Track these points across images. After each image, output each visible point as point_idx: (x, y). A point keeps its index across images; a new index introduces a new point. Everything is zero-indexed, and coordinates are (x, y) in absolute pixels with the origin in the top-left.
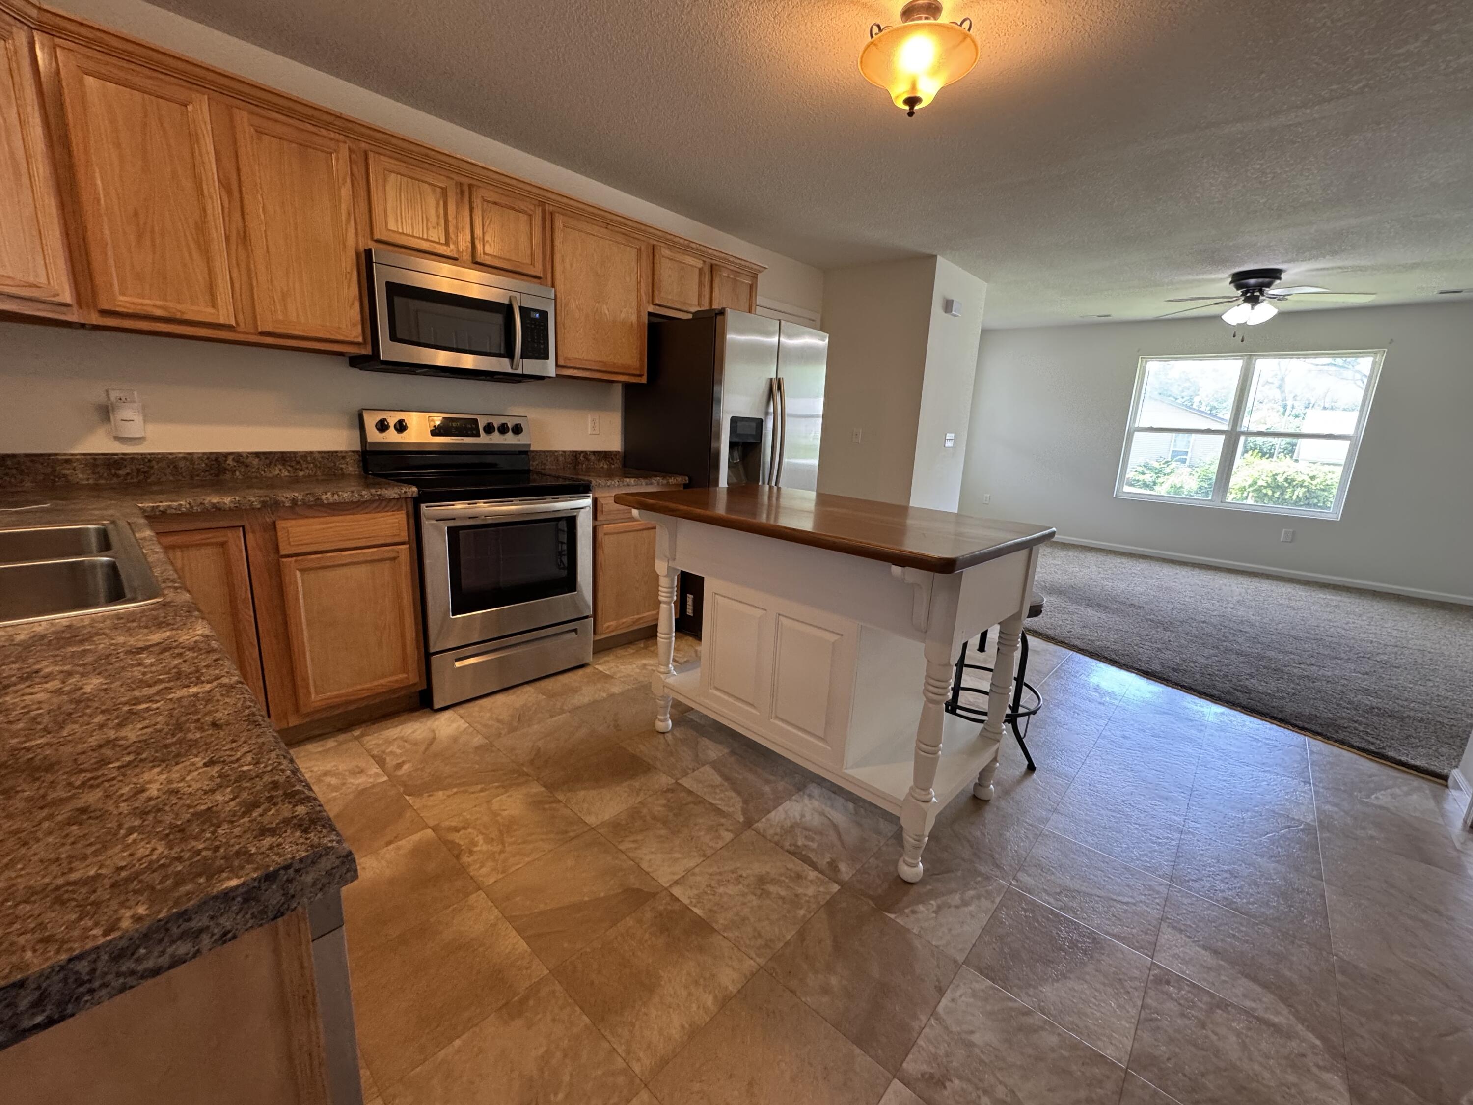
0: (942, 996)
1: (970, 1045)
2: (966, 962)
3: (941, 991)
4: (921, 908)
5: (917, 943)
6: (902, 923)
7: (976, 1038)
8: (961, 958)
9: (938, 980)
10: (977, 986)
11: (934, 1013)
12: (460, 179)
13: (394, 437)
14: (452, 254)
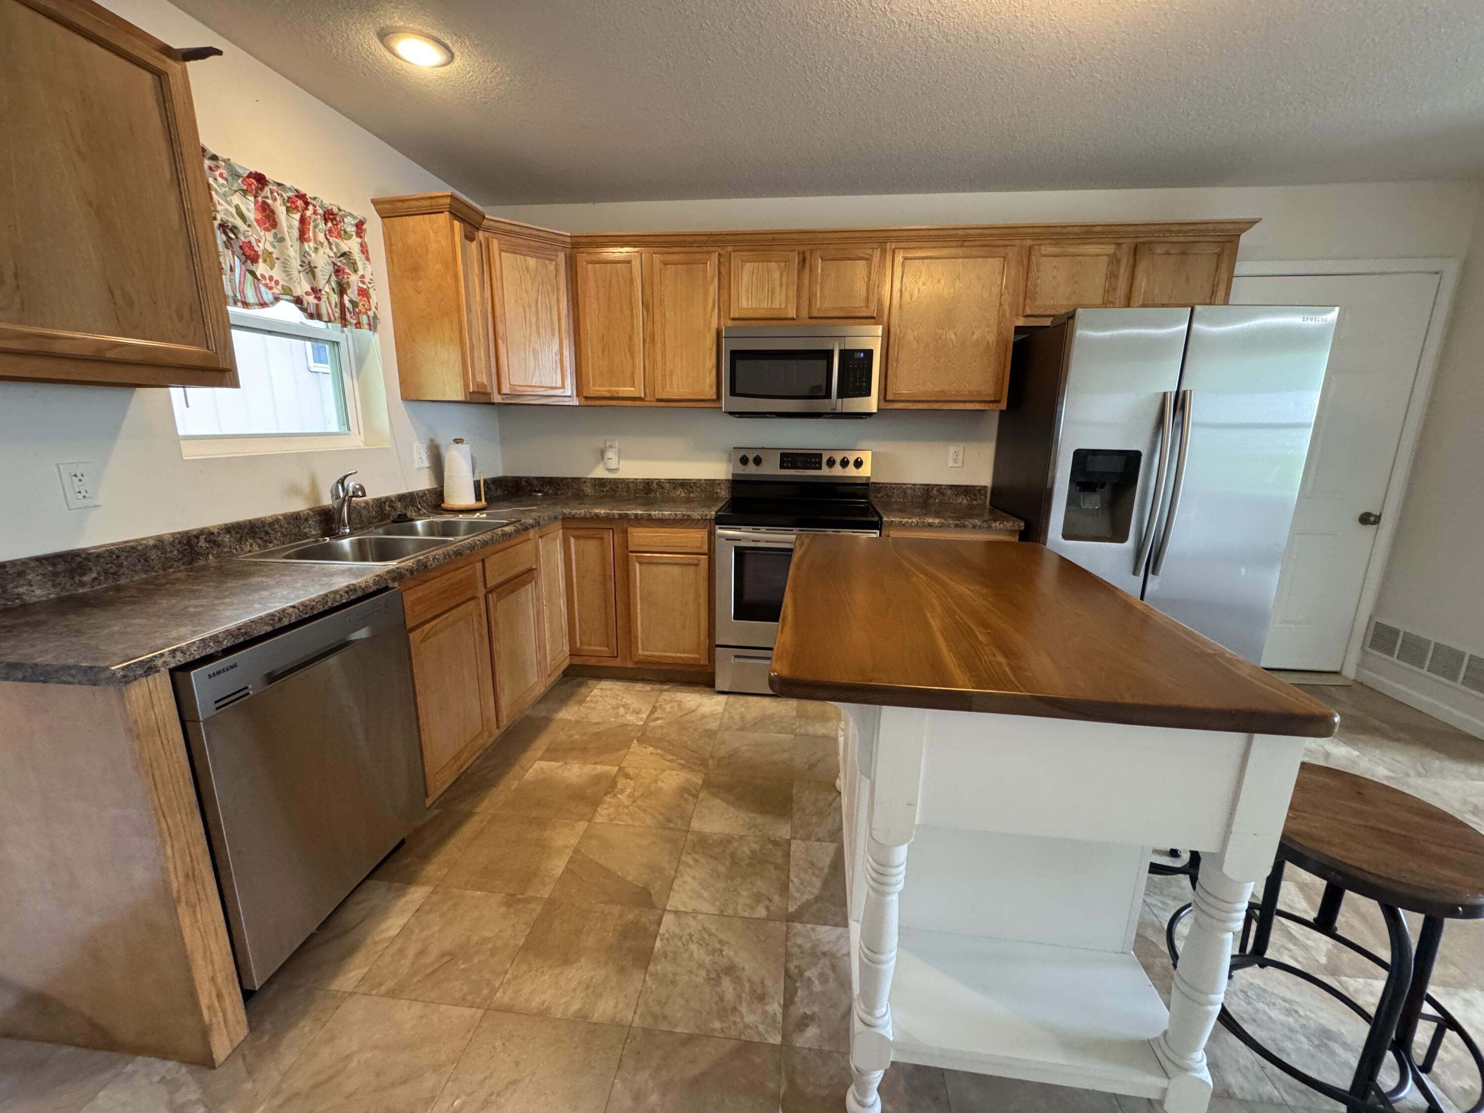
12: (802, 248)
13: (751, 469)
14: (790, 316)
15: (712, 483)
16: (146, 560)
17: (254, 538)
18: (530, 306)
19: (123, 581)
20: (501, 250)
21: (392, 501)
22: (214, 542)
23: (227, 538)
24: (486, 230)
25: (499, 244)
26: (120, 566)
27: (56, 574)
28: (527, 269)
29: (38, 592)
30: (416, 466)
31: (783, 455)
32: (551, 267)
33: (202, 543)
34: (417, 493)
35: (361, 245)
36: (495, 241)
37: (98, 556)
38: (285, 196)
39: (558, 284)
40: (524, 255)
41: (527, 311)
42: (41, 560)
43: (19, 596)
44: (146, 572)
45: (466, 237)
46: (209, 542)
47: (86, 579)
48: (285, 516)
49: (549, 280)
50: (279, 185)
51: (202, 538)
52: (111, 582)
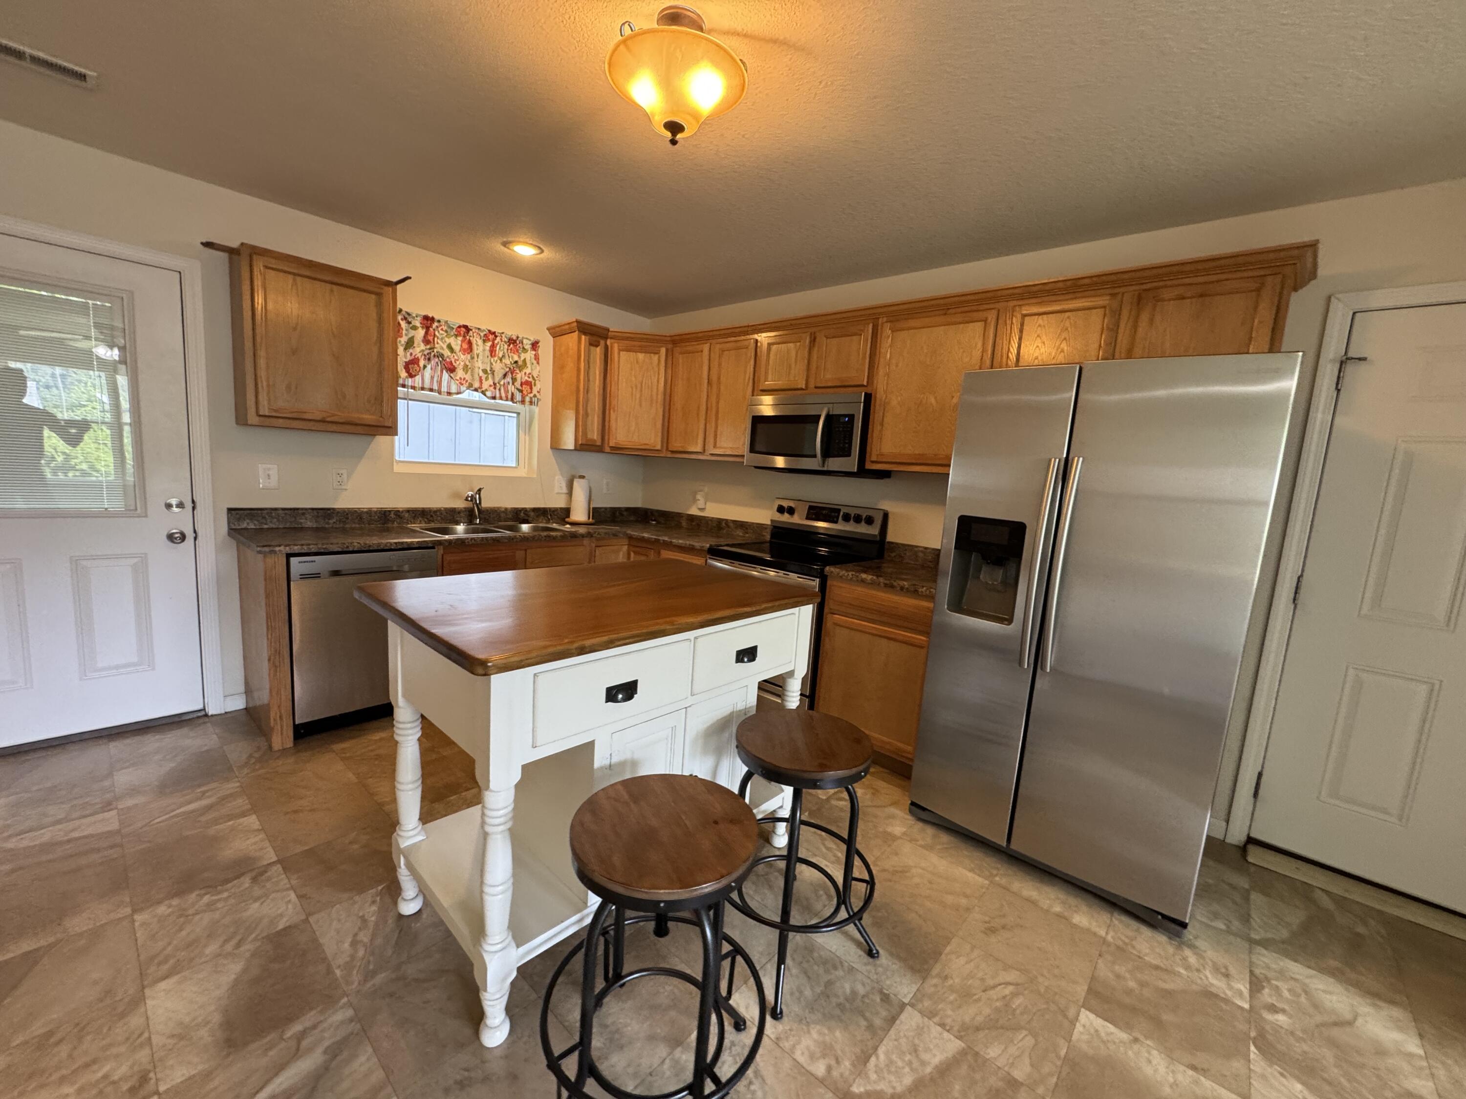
0: (297, 896)
1: (256, 900)
2: (306, 921)
3: (300, 897)
4: (374, 908)
5: (346, 895)
6: (371, 891)
7: (257, 905)
8: (311, 919)
9: (310, 898)
10: (285, 919)
11: (292, 888)
12: (813, 330)
13: (785, 518)
14: (799, 387)
15: (761, 526)
16: (361, 518)
17: (422, 517)
18: (636, 386)
19: (347, 526)
20: (620, 350)
21: (526, 511)
22: (399, 516)
23: (407, 515)
24: (611, 338)
25: (619, 346)
26: (348, 518)
27: (318, 517)
28: (637, 362)
29: (309, 523)
30: (556, 492)
31: (811, 508)
32: (655, 358)
33: (392, 515)
34: (550, 509)
35: (535, 355)
36: (616, 345)
37: (338, 512)
38: (482, 334)
39: (659, 370)
40: (636, 352)
41: (634, 390)
42: (313, 509)
43: (301, 523)
44: (359, 524)
45: (591, 344)
46: (396, 515)
47: (331, 521)
48: (446, 509)
49: (653, 368)
50: (479, 329)
51: (392, 513)
52: (341, 525)
